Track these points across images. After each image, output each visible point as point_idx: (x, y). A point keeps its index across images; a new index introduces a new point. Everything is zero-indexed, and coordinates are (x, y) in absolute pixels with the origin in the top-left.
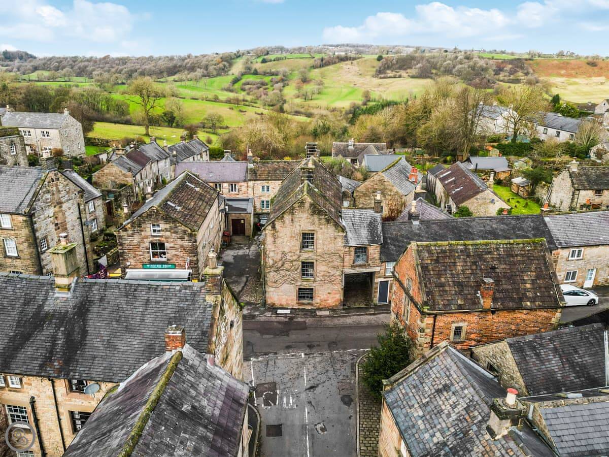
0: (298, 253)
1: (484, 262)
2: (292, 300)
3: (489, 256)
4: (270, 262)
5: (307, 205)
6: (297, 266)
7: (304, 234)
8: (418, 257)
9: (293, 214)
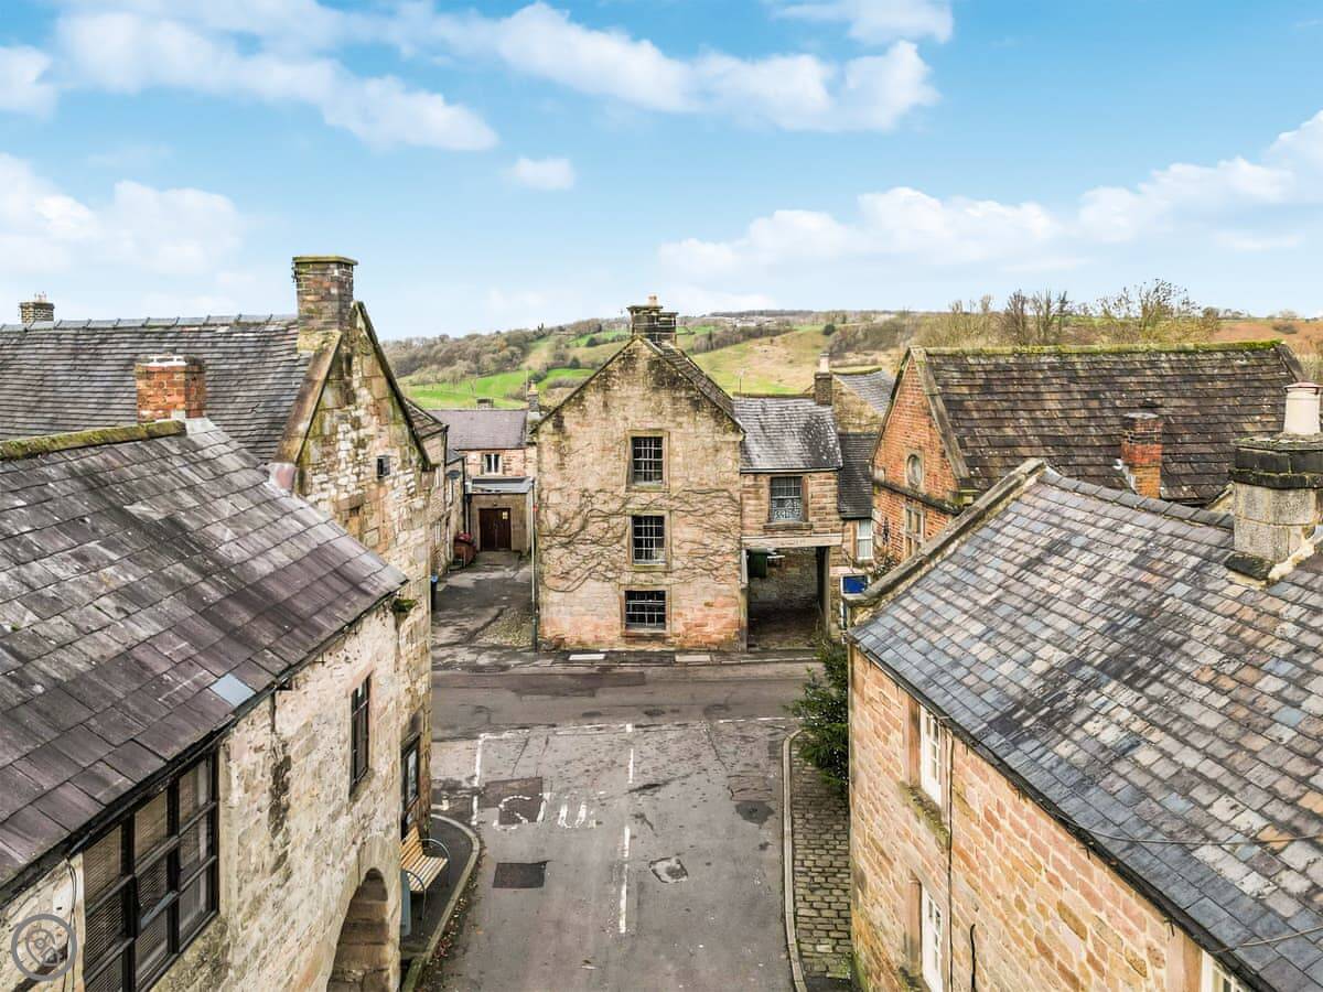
0: (622, 491)
1: (1122, 391)
2: (610, 628)
3: (1133, 379)
4: (551, 520)
5: (642, 365)
6: (620, 529)
7: (636, 441)
8: (931, 378)
9: (606, 388)
